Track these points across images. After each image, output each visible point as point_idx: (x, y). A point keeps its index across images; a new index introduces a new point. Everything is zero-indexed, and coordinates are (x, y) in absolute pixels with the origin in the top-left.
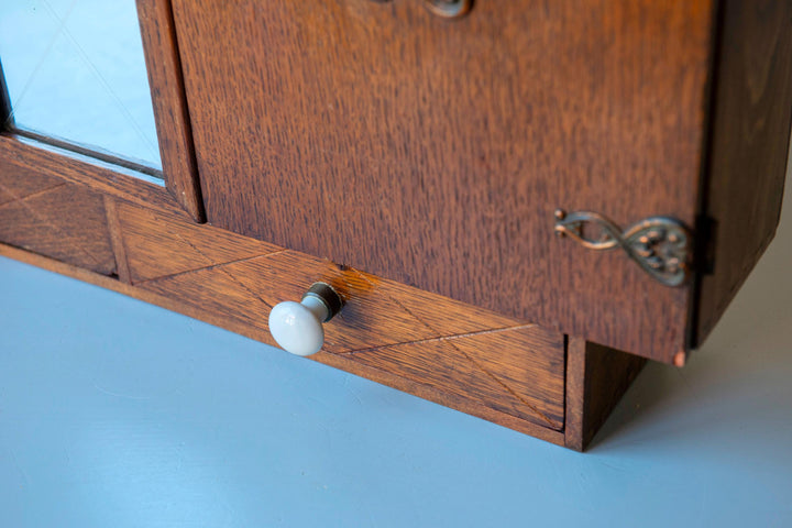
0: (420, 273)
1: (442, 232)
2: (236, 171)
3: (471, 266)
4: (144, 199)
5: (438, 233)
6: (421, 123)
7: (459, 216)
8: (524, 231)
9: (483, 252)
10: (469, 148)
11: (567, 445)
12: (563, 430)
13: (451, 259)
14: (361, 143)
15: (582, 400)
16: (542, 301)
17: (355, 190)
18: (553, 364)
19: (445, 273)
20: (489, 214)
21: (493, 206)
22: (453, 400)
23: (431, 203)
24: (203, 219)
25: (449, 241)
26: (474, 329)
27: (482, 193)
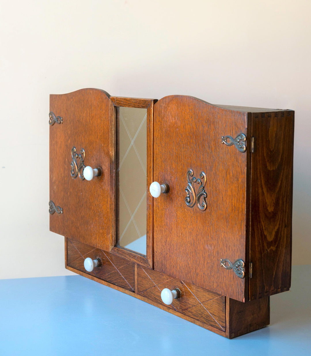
0: (195, 280)
2: (161, 253)
3: (205, 277)
4: (141, 263)
5: (199, 268)
6: (197, 238)
7: (203, 262)
8: (215, 265)
9: (207, 272)
10: (205, 244)
11: (226, 337)
12: (225, 332)
13: (201, 275)
14: (186, 244)
15: (229, 320)
17: (184, 257)
18: (223, 309)
20: (209, 261)
21: (209, 259)
22: (203, 324)
23: (198, 259)
24: (153, 268)
25: (201, 269)
26: (207, 300)
27: (207, 256)
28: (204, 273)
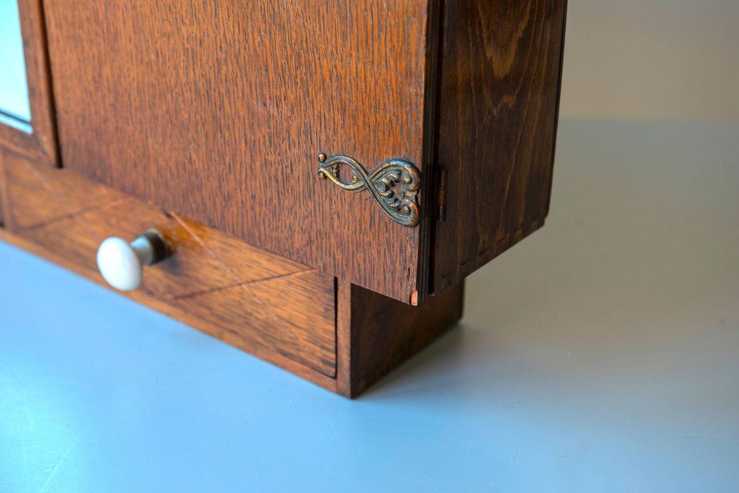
0: (219, 215)
1: (235, 176)
2: (84, 118)
3: (257, 209)
5: (232, 177)
6: (219, 72)
7: (248, 159)
8: (296, 174)
9: (266, 193)
10: (254, 94)
11: (340, 392)
12: (335, 377)
13: (242, 202)
14: (176, 90)
15: (349, 346)
16: (310, 242)
17: (171, 136)
18: (327, 310)
19: (238, 216)
20: (271, 158)
21: (272, 150)
22: (252, 347)
23: (227, 146)
24: (60, 164)
25: (241, 183)
26: (266, 276)
27: (264, 138)
28: (253, 197)
